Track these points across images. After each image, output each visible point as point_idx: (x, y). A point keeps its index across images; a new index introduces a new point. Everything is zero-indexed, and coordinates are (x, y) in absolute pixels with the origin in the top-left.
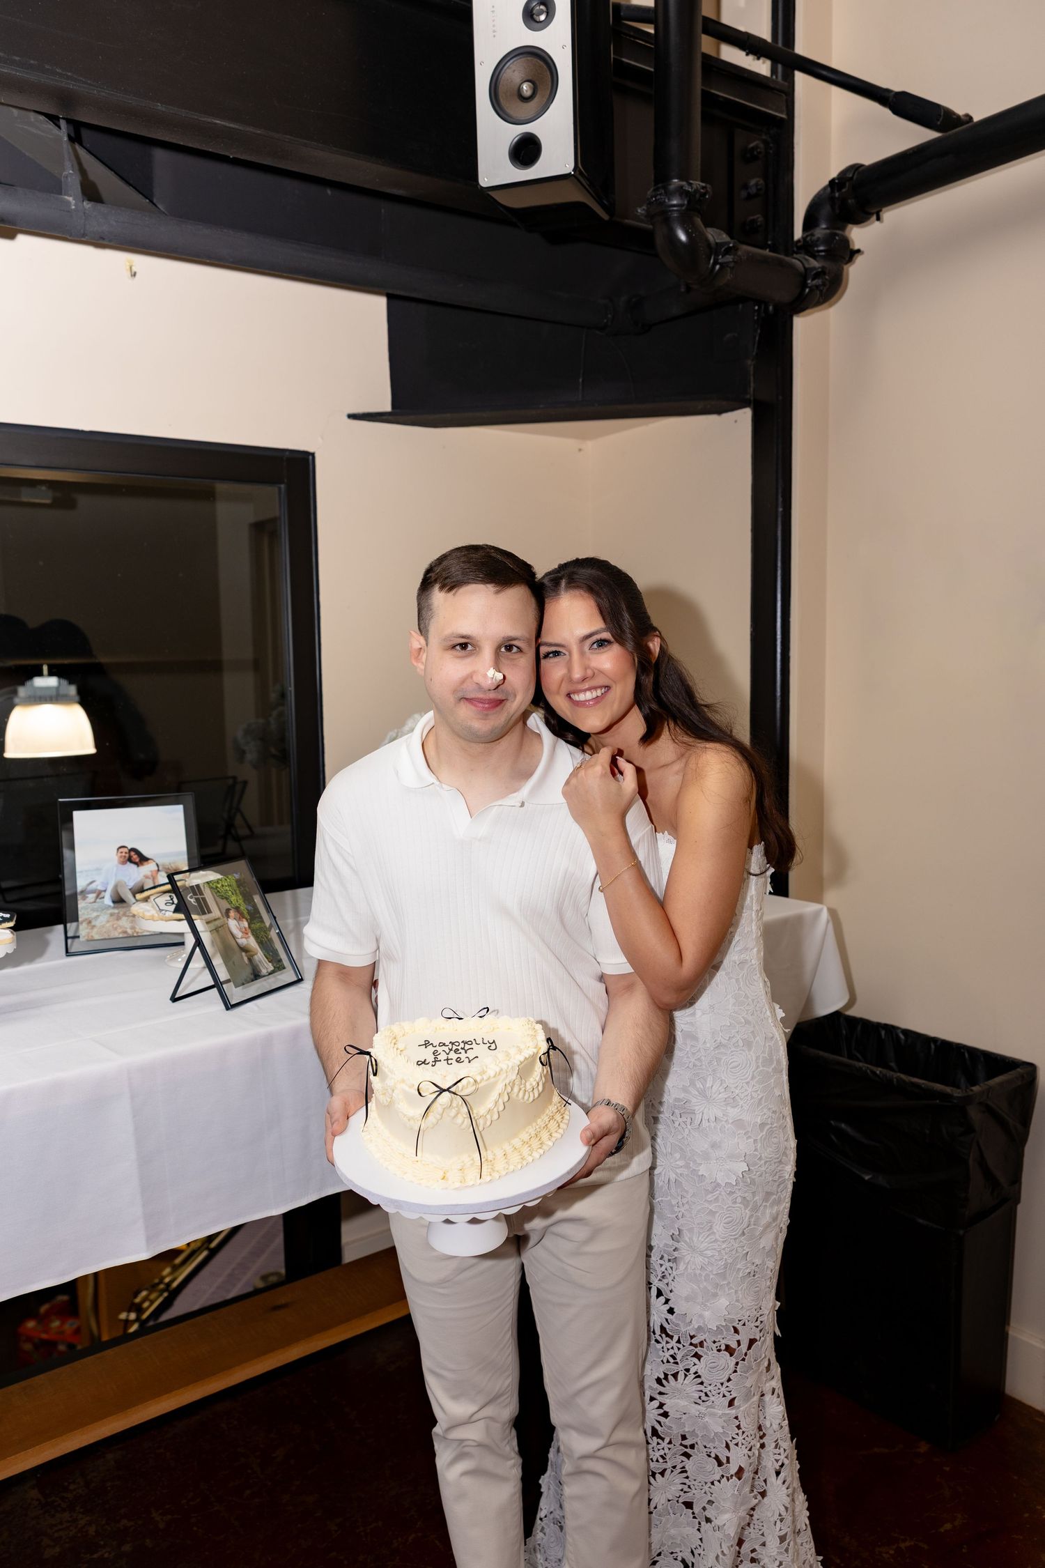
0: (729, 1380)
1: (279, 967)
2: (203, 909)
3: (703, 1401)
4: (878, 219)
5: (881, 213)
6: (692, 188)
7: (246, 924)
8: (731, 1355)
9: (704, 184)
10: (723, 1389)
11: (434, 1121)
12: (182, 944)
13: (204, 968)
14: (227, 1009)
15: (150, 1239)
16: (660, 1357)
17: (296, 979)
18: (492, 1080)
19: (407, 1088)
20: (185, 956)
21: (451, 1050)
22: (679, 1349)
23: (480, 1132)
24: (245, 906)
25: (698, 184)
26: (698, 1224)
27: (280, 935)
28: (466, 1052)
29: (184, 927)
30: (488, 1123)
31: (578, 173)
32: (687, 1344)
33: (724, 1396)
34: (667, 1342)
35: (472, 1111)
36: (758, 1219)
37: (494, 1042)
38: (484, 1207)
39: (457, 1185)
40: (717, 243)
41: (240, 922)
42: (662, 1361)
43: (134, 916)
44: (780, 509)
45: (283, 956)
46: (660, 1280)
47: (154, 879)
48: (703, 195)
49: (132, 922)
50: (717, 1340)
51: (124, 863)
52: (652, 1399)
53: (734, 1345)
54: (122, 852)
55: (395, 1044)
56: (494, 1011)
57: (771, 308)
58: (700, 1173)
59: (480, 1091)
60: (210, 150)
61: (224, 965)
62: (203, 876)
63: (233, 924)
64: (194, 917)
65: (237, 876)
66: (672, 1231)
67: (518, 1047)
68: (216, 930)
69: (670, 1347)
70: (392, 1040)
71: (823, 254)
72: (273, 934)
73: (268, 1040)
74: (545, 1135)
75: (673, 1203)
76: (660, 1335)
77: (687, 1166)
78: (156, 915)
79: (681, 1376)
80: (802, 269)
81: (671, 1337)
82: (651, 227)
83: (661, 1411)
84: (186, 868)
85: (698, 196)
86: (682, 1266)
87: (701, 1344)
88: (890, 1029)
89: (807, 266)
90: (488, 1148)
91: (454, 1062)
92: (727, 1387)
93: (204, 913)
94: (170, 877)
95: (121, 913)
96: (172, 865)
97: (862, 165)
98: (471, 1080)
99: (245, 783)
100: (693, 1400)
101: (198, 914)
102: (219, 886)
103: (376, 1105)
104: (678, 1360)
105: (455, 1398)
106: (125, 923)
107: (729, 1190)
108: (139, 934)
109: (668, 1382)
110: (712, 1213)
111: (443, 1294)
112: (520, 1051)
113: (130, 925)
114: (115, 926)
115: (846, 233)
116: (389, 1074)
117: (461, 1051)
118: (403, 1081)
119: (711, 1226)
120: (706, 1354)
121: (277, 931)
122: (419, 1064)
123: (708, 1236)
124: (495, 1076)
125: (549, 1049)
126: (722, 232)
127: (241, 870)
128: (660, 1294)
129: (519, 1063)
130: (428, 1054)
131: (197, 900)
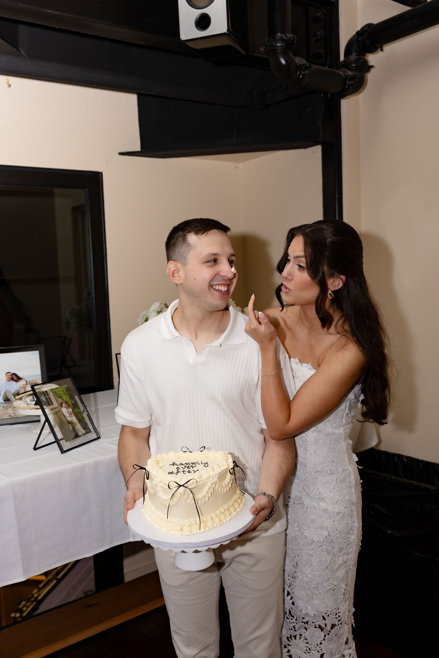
0: (321, 644)
1: (88, 432)
2: (49, 403)
3: (308, 652)
4: (382, 50)
5: (383, 47)
6: (287, 38)
7: (71, 410)
8: (322, 631)
9: (293, 36)
10: (318, 648)
11: (176, 501)
12: (39, 421)
13: (50, 433)
14: (62, 453)
15: (25, 571)
16: (288, 626)
17: (96, 437)
18: (205, 481)
19: (163, 485)
20: (41, 427)
21: (185, 467)
22: (297, 623)
23: (199, 507)
24: (70, 401)
25: (290, 35)
26: (305, 560)
27: (88, 415)
28: (193, 468)
29: (39, 412)
30: (203, 503)
31: (229, 32)
32: (300, 622)
33: (318, 652)
34: (292, 619)
35: (195, 496)
36: (335, 561)
37: (207, 463)
38: (201, 544)
39: (188, 533)
40: (300, 65)
41: (68, 409)
42: (289, 628)
43: (15, 407)
44: (337, 196)
45: (90, 426)
46: (288, 587)
47: (24, 388)
48: (293, 41)
49: (14, 410)
50: (314, 622)
51: (9, 381)
52: (285, 647)
53: (323, 626)
54: (8, 375)
55: (158, 464)
56: (208, 448)
57: (329, 96)
58: (305, 534)
59: (200, 486)
60: (46, 25)
61: (60, 431)
62: (49, 386)
63: (64, 410)
64: (44, 407)
65: (66, 386)
66: (293, 563)
67: (218, 465)
68: (56, 414)
69: (293, 622)
70: (157, 462)
71: (354, 68)
72: (85, 415)
73: (82, 468)
74: (232, 510)
75: (294, 549)
76: (289, 615)
77: (300, 530)
78: (26, 407)
79: (298, 637)
80: (344, 76)
81: (293, 617)
82: (267, 57)
83: (289, 654)
84: (41, 382)
85: (290, 41)
86: (298, 581)
87: (307, 623)
88: (400, 456)
89: (346, 74)
90: (203, 515)
91: (187, 472)
92: (320, 647)
93: (49, 405)
94: (32, 387)
95: (8, 406)
96: (34, 381)
97: (372, 24)
98: (195, 481)
99: (71, 339)
100: (303, 651)
101: (47, 406)
102: (57, 391)
103: (149, 494)
104: (296, 629)
105: (187, 646)
106: (10, 411)
107: (320, 544)
108: (18, 417)
109: (292, 640)
110: (311, 555)
111: (181, 592)
112: (219, 467)
113: (13, 412)
114: (5, 413)
115: (366, 57)
116: (154, 478)
117: (190, 467)
118: (161, 482)
119: (311, 562)
120: (309, 628)
121: (87, 413)
122: (169, 473)
123: (309, 567)
124: (206, 479)
125: (234, 467)
126: (303, 59)
127: (68, 383)
128: (289, 594)
129: (219, 473)
130: (174, 469)
131: (46, 399)
